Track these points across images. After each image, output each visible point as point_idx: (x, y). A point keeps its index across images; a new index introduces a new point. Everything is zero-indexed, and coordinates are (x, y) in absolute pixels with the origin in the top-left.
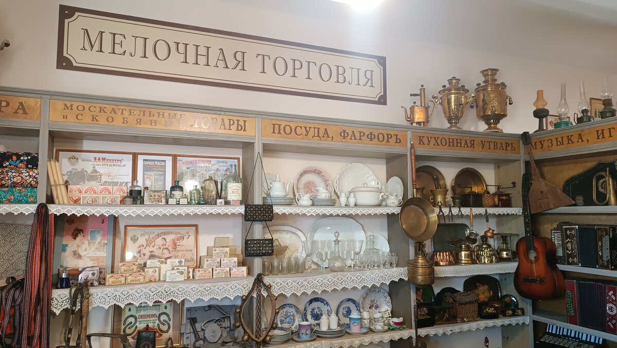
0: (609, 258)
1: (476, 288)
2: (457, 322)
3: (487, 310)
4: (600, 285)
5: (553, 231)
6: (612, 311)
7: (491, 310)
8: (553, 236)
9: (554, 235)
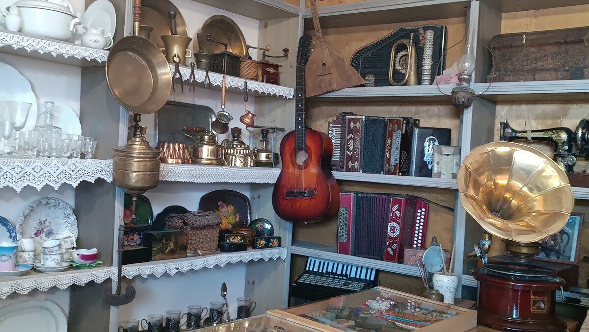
0: (398, 162)
1: (217, 208)
2: (187, 257)
3: (231, 240)
4: (383, 198)
5: (331, 125)
6: (394, 232)
7: (237, 240)
8: (330, 132)
9: (332, 131)
